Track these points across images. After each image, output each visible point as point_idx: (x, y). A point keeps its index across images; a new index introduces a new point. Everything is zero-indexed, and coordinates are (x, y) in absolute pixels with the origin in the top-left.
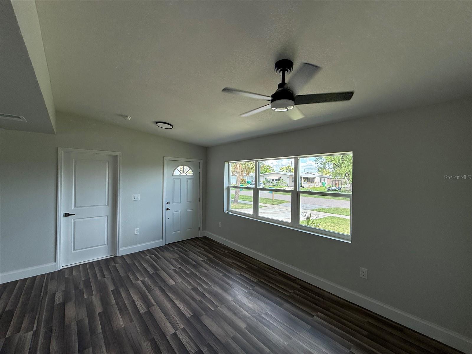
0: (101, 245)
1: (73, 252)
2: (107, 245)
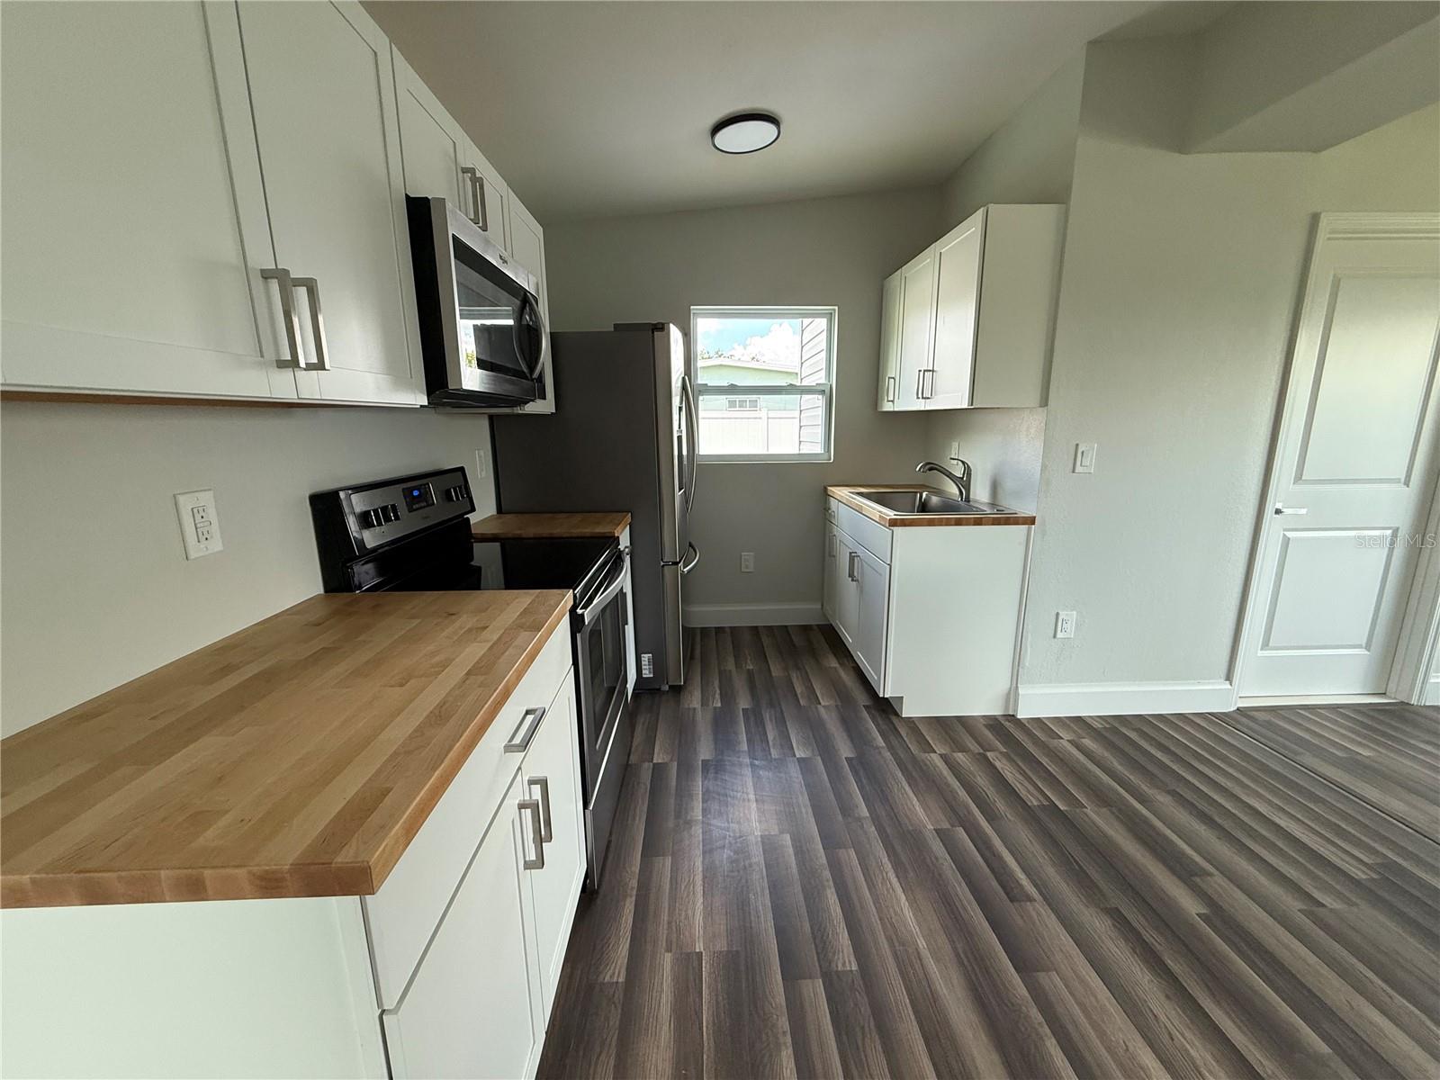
0: (1349, 646)
1: (1260, 653)
2: (1368, 647)
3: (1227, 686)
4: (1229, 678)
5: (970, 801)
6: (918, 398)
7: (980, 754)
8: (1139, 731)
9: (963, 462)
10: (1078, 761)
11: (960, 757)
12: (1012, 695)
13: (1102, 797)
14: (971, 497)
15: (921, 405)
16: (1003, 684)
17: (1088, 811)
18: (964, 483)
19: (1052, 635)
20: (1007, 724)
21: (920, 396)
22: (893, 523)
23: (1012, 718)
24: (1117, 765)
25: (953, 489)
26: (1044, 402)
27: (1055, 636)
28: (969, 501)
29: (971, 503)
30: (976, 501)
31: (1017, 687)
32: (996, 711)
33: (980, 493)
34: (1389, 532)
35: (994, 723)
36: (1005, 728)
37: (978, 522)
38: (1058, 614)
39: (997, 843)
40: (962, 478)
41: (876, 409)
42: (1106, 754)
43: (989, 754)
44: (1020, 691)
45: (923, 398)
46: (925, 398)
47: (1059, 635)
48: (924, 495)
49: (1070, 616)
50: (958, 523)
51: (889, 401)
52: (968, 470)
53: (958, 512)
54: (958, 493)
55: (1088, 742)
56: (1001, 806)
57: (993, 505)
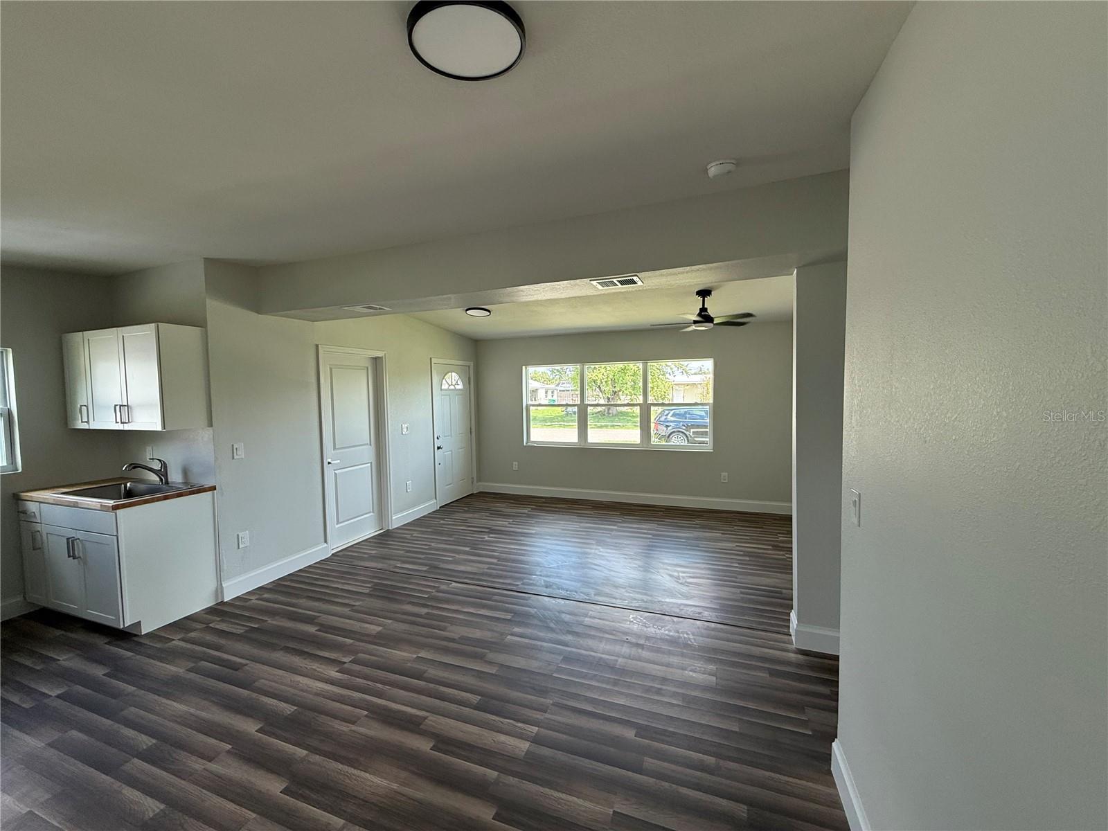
0: (366, 514)
1: (337, 526)
2: (373, 512)
3: (326, 545)
4: (326, 541)
5: (204, 649)
6: (117, 422)
7: (206, 627)
8: (292, 581)
9: (160, 460)
10: (261, 605)
11: (193, 635)
12: (219, 590)
13: (273, 613)
14: (169, 480)
15: (120, 427)
16: (212, 586)
17: (270, 622)
18: (163, 473)
19: (236, 547)
20: (219, 607)
21: (119, 420)
22: (115, 508)
23: (223, 603)
24: (281, 598)
25: (154, 478)
26: (211, 425)
27: (239, 548)
28: (168, 484)
29: (170, 485)
30: (173, 483)
31: (221, 584)
32: (210, 603)
33: (175, 477)
34: (369, 464)
35: (210, 611)
36: (220, 610)
37: (180, 495)
38: (238, 535)
39: (225, 656)
40: (161, 470)
41: (67, 427)
42: (276, 596)
43: (211, 625)
44: (223, 585)
45: (122, 423)
46: (124, 423)
47: (241, 546)
48: (128, 485)
49: (245, 535)
50: (166, 498)
51: (82, 422)
52: (164, 465)
53: (163, 491)
54: (158, 479)
55: (266, 596)
56: (222, 642)
57: (186, 483)
